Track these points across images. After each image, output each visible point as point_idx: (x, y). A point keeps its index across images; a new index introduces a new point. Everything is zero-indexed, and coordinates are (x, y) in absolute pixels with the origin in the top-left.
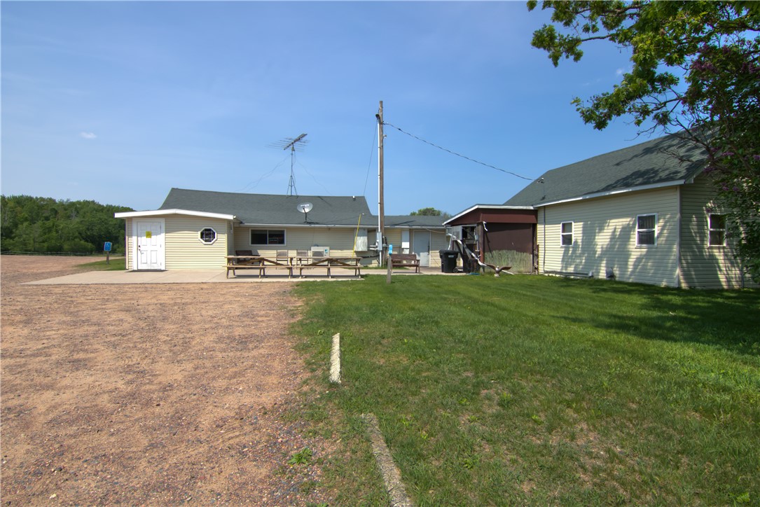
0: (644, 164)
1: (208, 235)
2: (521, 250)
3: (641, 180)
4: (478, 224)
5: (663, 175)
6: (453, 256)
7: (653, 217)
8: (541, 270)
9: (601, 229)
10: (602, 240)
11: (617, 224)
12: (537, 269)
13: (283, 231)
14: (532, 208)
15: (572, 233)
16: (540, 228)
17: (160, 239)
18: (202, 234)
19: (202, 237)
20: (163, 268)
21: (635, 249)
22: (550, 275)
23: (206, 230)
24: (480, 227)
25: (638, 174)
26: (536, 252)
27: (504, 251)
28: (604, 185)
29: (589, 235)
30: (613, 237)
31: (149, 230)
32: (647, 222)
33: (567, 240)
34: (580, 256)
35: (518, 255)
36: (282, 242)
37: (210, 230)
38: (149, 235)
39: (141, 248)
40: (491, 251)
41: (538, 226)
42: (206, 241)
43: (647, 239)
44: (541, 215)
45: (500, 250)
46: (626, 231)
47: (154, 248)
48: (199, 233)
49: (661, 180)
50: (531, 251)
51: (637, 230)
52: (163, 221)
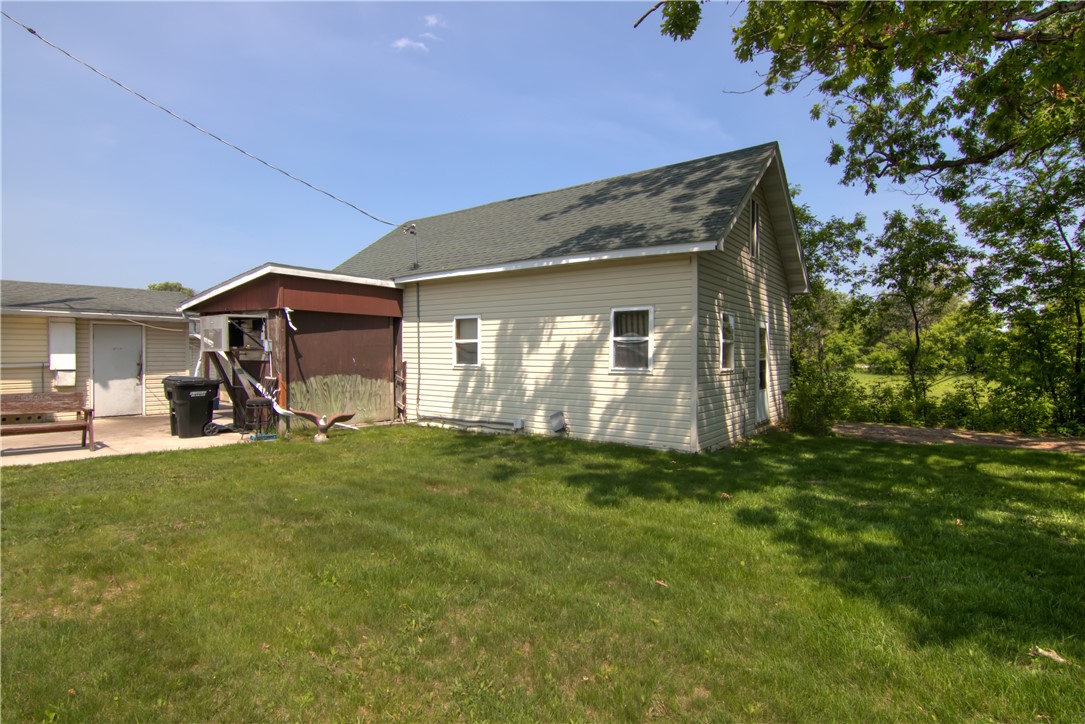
0: (605, 215)
2: (371, 373)
3: (617, 241)
4: (273, 313)
5: (663, 233)
6: (203, 393)
7: (645, 314)
8: (411, 415)
11: (572, 329)
12: (401, 411)
14: (391, 284)
15: (479, 340)
16: (408, 328)
21: (607, 382)
22: (433, 424)
24: (277, 320)
25: (615, 231)
26: (400, 377)
27: (336, 378)
28: (541, 247)
29: (509, 352)
32: (630, 323)
33: (467, 354)
35: (365, 386)
40: (303, 378)
41: (404, 324)
43: (632, 357)
44: (410, 300)
45: (325, 374)
49: (660, 242)
50: (391, 374)
51: (612, 338)
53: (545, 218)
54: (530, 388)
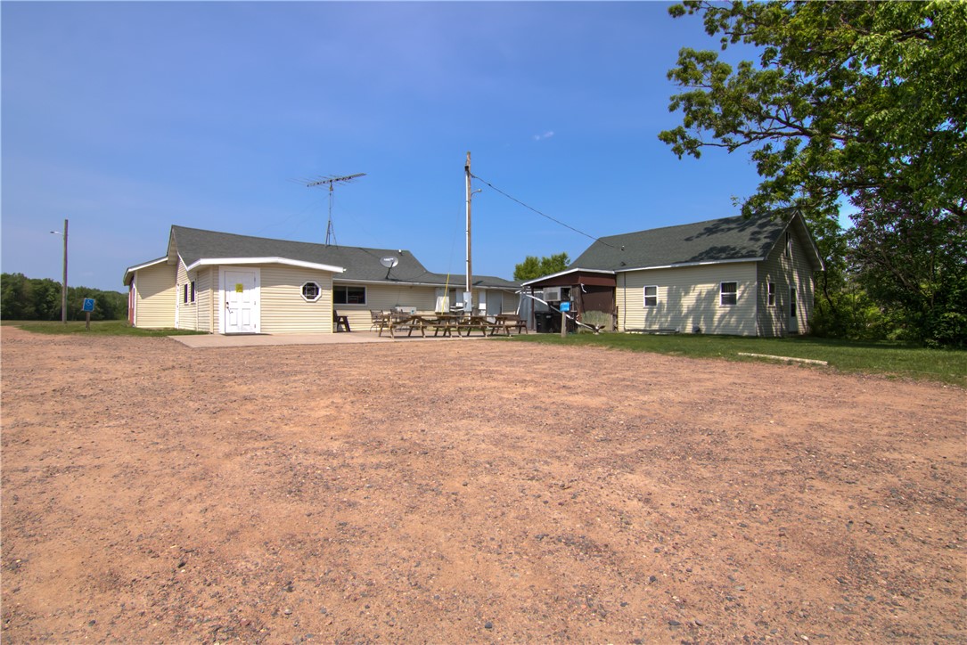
0: (720, 240)
1: (311, 290)
2: (605, 311)
3: (724, 255)
4: (574, 286)
5: (744, 252)
7: (735, 283)
8: (621, 329)
9: (687, 293)
10: (688, 301)
11: (703, 288)
12: (617, 328)
13: (364, 289)
14: (613, 272)
15: (657, 296)
16: (619, 291)
17: (254, 294)
18: (304, 289)
19: (304, 293)
20: (258, 331)
21: (720, 308)
22: (632, 332)
23: (309, 284)
24: (577, 289)
25: (723, 250)
26: (615, 313)
27: (594, 312)
28: (688, 257)
29: (674, 298)
30: (699, 299)
31: (240, 283)
32: (729, 287)
33: (651, 302)
34: (666, 316)
36: (362, 301)
37: (313, 284)
38: (240, 289)
39: (230, 306)
41: (617, 289)
42: (308, 298)
43: (730, 300)
44: (620, 279)
45: (591, 310)
46: (711, 295)
47: (247, 306)
48: (301, 287)
49: (743, 257)
50: (613, 311)
51: (721, 293)
52: (258, 271)
53: (687, 240)
54: (685, 310)
